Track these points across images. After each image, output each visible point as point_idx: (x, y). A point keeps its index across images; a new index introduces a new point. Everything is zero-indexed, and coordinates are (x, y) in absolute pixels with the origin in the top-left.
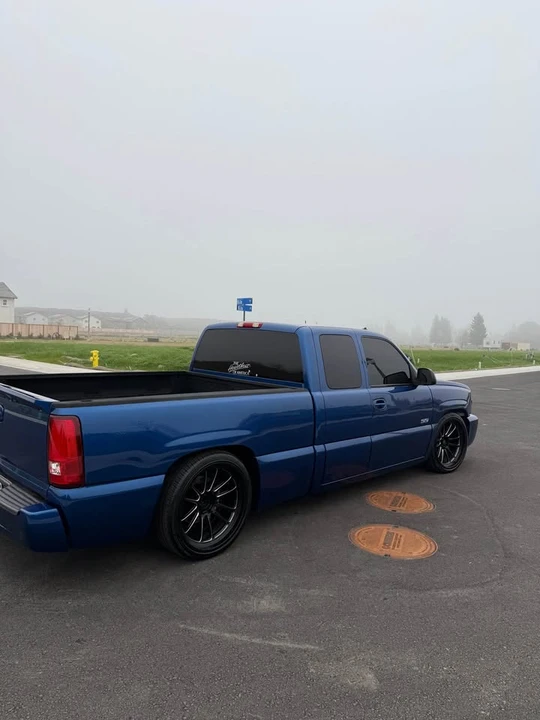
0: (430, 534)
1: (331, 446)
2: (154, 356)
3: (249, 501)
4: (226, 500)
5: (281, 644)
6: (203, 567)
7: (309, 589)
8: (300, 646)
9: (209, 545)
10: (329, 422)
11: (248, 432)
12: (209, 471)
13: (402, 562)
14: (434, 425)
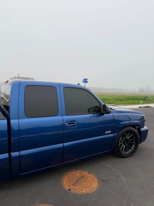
14: (115, 134)
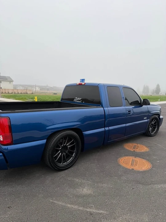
0: (148, 160)
1: (111, 128)
2: (54, 98)
3: (80, 148)
4: (71, 148)
5: (91, 210)
6: (62, 174)
7: (103, 184)
8: (99, 212)
9: (65, 165)
10: (110, 119)
11: (80, 123)
12: (65, 137)
13: (139, 172)
14: (148, 120)
